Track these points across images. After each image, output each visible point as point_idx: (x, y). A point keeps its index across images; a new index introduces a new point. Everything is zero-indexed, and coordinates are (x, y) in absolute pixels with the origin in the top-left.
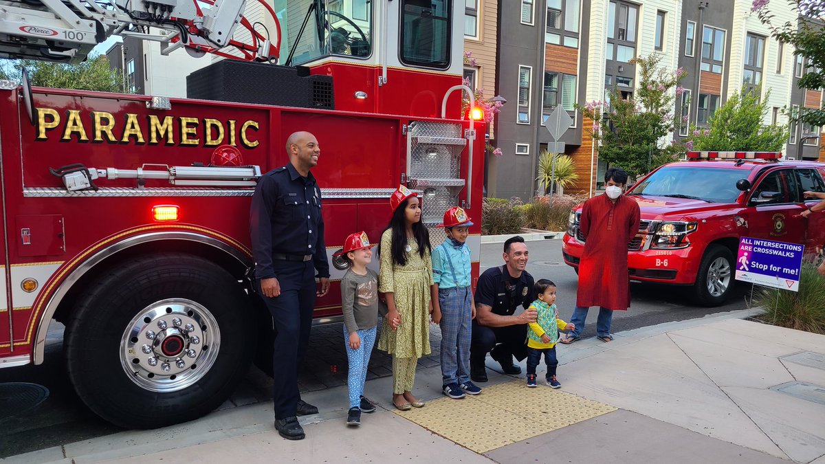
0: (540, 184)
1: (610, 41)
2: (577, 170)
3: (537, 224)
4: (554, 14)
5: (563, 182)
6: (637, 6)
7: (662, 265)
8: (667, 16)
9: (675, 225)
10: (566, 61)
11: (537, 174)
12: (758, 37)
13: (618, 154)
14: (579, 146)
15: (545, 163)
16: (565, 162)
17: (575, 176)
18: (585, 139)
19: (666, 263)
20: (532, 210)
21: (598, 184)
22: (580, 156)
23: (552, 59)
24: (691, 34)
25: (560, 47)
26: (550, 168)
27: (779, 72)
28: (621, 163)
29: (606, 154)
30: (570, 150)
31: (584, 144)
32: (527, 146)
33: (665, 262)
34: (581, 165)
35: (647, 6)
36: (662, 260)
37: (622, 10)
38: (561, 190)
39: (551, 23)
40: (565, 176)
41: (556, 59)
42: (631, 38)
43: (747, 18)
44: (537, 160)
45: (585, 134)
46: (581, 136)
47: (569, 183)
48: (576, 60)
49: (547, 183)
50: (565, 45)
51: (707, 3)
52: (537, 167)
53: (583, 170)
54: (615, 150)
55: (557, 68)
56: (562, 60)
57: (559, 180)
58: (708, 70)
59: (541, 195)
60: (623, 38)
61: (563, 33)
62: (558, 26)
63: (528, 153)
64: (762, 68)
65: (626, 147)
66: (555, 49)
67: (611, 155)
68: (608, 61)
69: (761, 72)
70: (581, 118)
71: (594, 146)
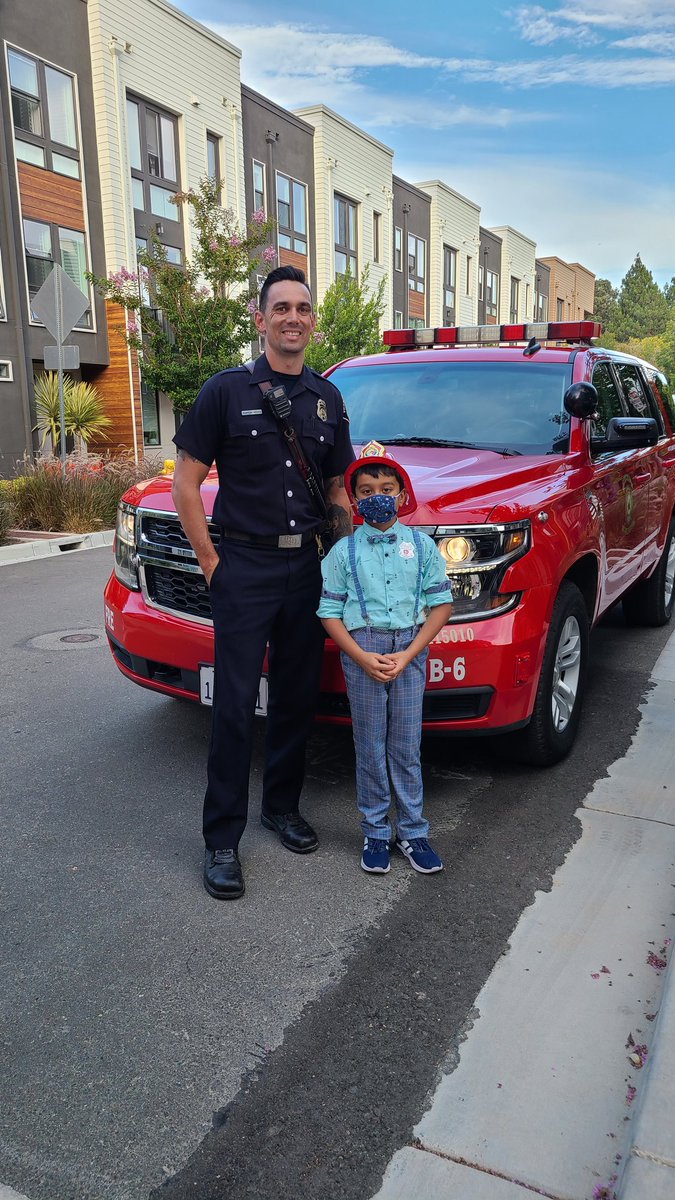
0: (44, 438)
1: (135, 174)
2: (108, 411)
3: (43, 520)
4: (26, 104)
5: (85, 434)
6: (174, 117)
7: (449, 677)
8: (222, 144)
9: (473, 539)
10: (60, 202)
11: (34, 419)
12: (347, 202)
13: (178, 375)
14: (104, 367)
15: (47, 399)
16: (82, 395)
17: (104, 421)
18: (115, 354)
19: (459, 671)
20: (26, 490)
21: (147, 434)
22: (109, 384)
23: (34, 194)
24: (259, 184)
25: (47, 173)
26: (57, 406)
27: (376, 260)
28: (186, 393)
29: (158, 377)
30: (90, 373)
31: (115, 363)
32: (6, 365)
33: (457, 668)
34: (113, 401)
35: (189, 119)
36: (449, 663)
37: (149, 120)
38: (82, 447)
39: (22, 122)
40: (88, 420)
41: (41, 196)
42: (169, 174)
43: (332, 168)
44: (31, 393)
45: (113, 343)
46: (105, 347)
47: (95, 435)
48: (80, 203)
49: (56, 436)
50: (55, 169)
51: (277, 135)
52: (33, 406)
53: (118, 412)
54: (173, 367)
55: (47, 214)
56: (52, 199)
57: (77, 429)
58: (288, 247)
59: (47, 457)
60: (157, 174)
61: (51, 148)
62: (36, 128)
63: (11, 379)
64: (356, 252)
65: (192, 361)
66: (36, 175)
67: (168, 378)
68: (136, 211)
69: (356, 258)
70: (103, 313)
71: (129, 365)
